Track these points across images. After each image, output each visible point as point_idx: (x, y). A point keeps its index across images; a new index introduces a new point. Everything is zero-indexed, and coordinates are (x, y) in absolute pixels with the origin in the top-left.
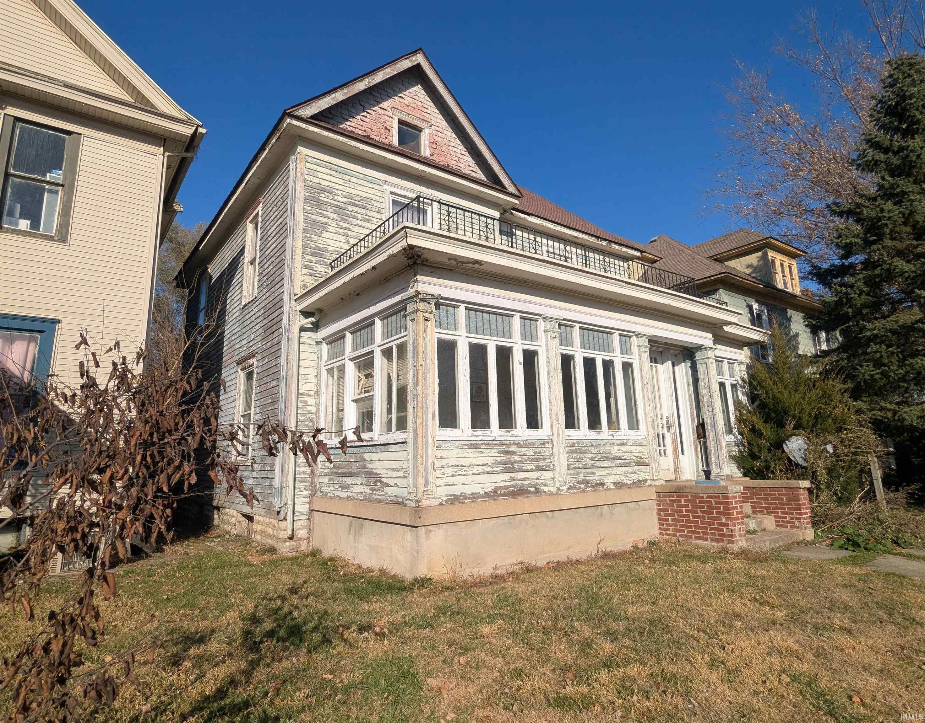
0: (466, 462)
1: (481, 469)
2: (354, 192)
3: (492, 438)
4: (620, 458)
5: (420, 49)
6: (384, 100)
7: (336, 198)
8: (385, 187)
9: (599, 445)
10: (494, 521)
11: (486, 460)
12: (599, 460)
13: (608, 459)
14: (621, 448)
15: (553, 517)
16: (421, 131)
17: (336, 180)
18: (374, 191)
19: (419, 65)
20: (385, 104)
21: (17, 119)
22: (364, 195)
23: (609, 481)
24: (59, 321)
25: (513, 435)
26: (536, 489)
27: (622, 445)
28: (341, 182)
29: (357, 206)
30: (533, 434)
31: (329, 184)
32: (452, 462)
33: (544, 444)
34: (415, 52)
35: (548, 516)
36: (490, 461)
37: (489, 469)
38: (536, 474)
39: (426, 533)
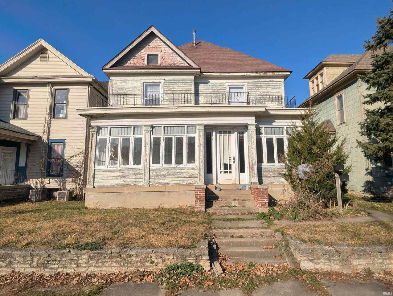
0: (106, 176)
1: (111, 178)
2: (130, 86)
3: (116, 168)
4: (180, 175)
5: (152, 25)
6: (142, 50)
7: (123, 90)
8: (142, 81)
9: (169, 170)
10: (113, 193)
11: (114, 175)
12: (168, 175)
13: (173, 175)
14: (181, 171)
15: (139, 194)
16: (158, 55)
17: (123, 84)
18: (137, 84)
19: (152, 32)
20: (142, 51)
21: (56, 89)
22: (133, 86)
23: (172, 183)
24: (66, 139)
25: (127, 167)
26: (134, 185)
27: (182, 169)
28: (125, 84)
29: (131, 91)
30: (136, 166)
31: (121, 86)
32: (100, 176)
33: (140, 170)
34: (150, 28)
35: (137, 194)
36: (116, 175)
37: (115, 178)
38: (135, 180)
39: (88, 195)
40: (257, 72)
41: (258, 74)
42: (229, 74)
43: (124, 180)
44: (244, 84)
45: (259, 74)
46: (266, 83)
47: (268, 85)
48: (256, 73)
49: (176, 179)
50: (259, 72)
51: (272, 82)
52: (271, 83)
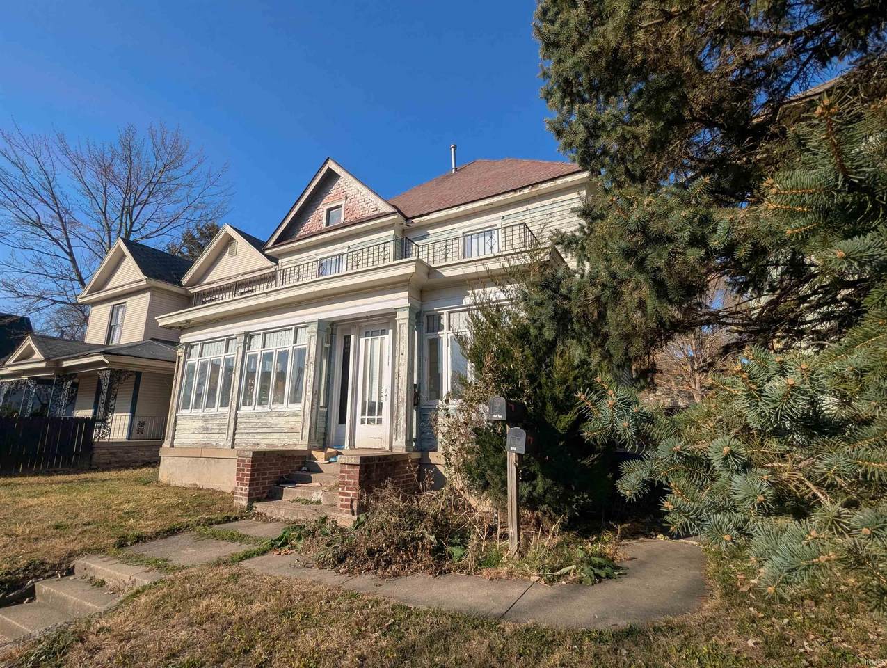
0: (187, 427)
3: (200, 414)
4: (276, 426)
9: (261, 417)
11: (196, 426)
12: (259, 427)
13: (267, 427)
16: (342, 207)
19: (329, 169)
23: (263, 443)
25: (212, 412)
26: (216, 444)
27: (280, 416)
30: (222, 410)
32: (182, 427)
33: (226, 416)
36: (198, 426)
37: (196, 431)
38: (218, 435)
39: (164, 459)
40: (515, 190)
41: (519, 194)
42: (458, 210)
43: (206, 435)
44: (494, 223)
45: (521, 193)
46: (543, 209)
47: (548, 212)
48: (513, 193)
49: (270, 436)
50: (520, 189)
51: (557, 205)
52: (554, 206)
